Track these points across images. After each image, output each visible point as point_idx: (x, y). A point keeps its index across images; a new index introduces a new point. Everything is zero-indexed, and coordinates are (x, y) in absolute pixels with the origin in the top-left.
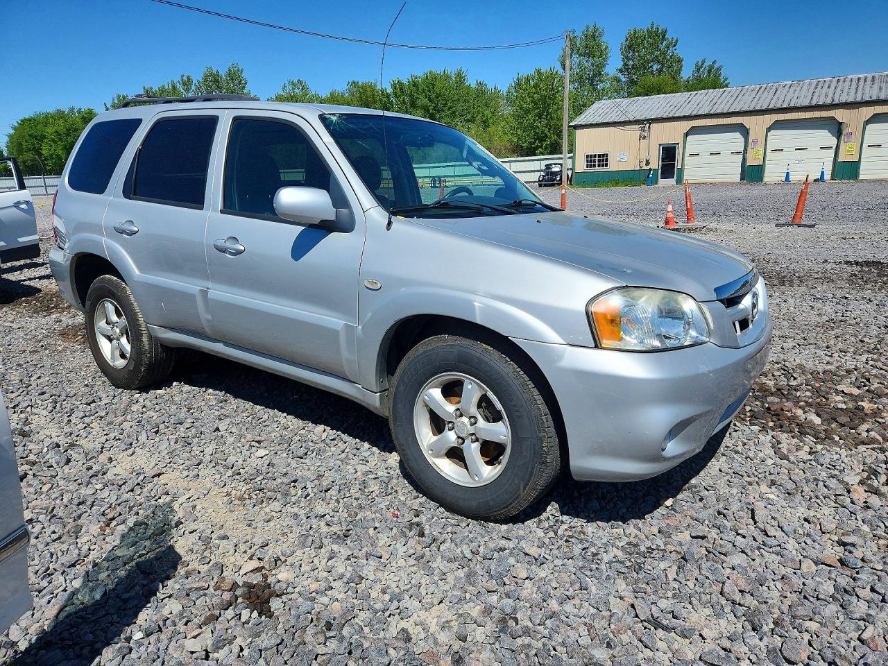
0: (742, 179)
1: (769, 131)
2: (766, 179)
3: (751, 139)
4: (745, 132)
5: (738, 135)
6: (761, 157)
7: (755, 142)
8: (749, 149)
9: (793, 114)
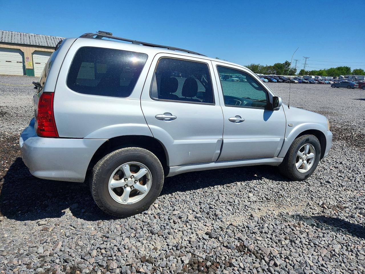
0: (25, 74)
1: (33, 55)
2: (35, 75)
3: (25, 56)
4: (22, 54)
5: (18, 54)
6: (32, 65)
7: (28, 58)
8: (25, 61)
9: (42, 49)
